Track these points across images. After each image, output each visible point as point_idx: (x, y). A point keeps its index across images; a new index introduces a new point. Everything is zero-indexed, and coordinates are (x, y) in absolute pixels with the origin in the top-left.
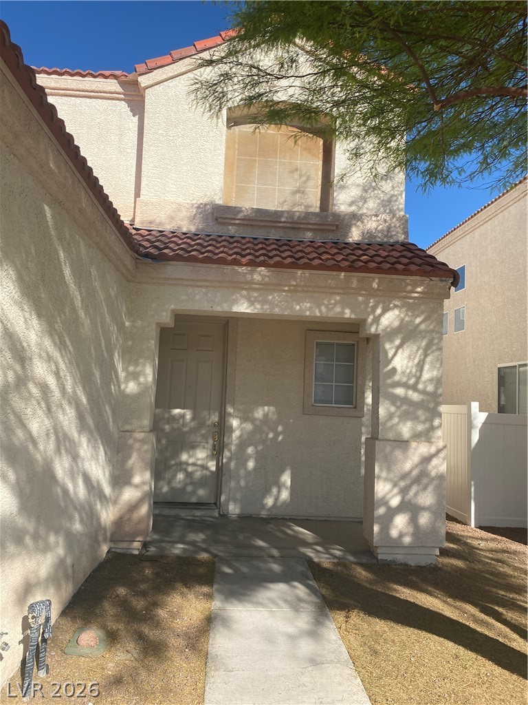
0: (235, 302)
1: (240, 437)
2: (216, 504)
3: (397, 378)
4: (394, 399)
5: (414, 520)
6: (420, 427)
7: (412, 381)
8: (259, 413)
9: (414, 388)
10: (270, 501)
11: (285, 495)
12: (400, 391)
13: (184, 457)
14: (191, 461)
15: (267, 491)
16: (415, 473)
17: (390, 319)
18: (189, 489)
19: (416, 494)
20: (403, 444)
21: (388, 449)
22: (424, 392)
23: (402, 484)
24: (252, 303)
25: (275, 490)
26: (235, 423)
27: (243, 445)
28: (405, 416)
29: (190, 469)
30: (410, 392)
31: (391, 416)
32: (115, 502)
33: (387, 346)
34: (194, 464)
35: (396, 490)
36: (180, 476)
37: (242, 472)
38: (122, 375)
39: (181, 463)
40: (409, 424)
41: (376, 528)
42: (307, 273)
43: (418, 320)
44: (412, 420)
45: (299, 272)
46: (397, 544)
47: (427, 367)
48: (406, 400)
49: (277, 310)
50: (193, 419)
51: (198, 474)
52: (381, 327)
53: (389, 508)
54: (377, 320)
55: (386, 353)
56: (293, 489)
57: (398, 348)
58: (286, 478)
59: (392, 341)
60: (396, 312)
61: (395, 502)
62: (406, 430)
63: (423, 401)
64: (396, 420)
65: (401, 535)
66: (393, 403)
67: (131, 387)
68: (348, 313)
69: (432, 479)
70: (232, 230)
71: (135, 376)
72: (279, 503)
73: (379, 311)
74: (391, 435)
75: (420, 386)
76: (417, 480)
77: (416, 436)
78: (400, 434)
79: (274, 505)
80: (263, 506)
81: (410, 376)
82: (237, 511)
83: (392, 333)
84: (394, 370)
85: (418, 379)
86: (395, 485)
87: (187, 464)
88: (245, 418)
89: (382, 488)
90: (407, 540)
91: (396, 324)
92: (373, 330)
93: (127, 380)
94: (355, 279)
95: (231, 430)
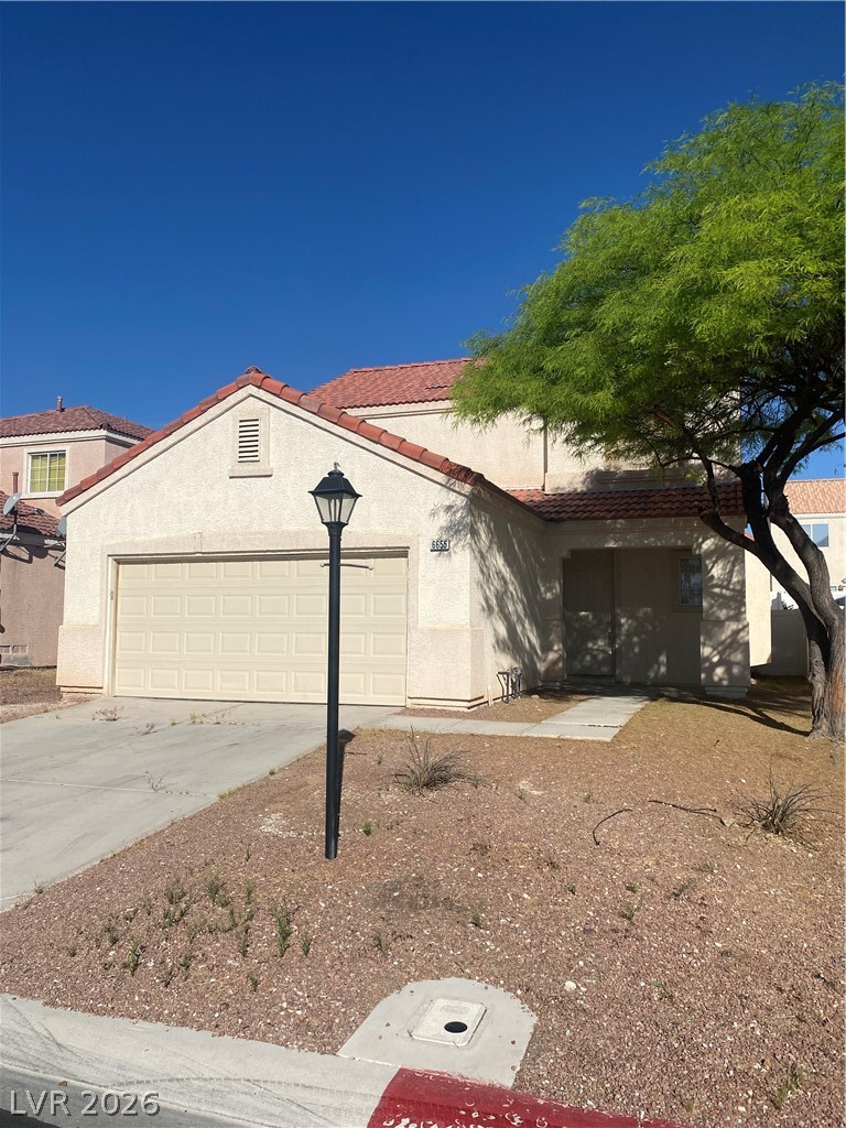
0: (606, 542)
1: (628, 631)
2: (613, 676)
3: (715, 582)
4: (714, 596)
5: (728, 671)
6: (732, 613)
7: (725, 583)
8: (640, 614)
9: (727, 588)
10: (652, 674)
11: (663, 669)
12: (717, 590)
13: (590, 645)
14: (596, 647)
15: (651, 667)
16: (729, 640)
17: (708, 545)
18: (595, 666)
19: (729, 655)
20: (720, 623)
21: (710, 627)
22: (733, 590)
23: (720, 648)
24: (616, 541)
25: (656, 667)
26: (623, 621)
27: (629, 635)
28: (721, 607)
29: (595, 653)
30: (724, 591)
31: (712, 606)
32: (544, 660)
33: (708, 562)
34: (597, 650)
35: (715, 652)
36: (588, 658)
37: (631, 655)
38: (542, 589)
39: (588, 649)
40: (724, 611)
41: (703, 676)
42: (650, 520)
43: (727, 544)
44: (726, 608)
45: (645, 521)
46: (718, 685)
47: (735, 574)
48: (721, 596)
49: (633, 544)
50: (594, 618)
51: (601, 656)
52: (702, 551)
53: (712, 663)
54: (700, 546)
55: (707, 567)
56: (668, 665)
57: (715, 563)
58: (663, 658)
59: (711, 559)
60: (712, 540)
61: (715, 659)
62: (722, 614)
63: (733, 596)
64: (715, 609)
65: (721, 679)
66: (713, 599)
67: (549, 596)
68: (679, 543)
69: (741, 645)
70: (611, 487)
71: (549, 589)
72: (659, 675)
73: (700, 540)
74: (712, 618)
75: (731, 587)
76: (730, 646)
77: (729, 618)
78: (718, 617)
79: (656, 677)
80: (648, 678)
81: (723, 581)
82: (629, 680)
83: (709, 554)
84: (713, 576)
85: (729, 582)
86: (714, 649)
87: (592, 649)
88: (630, 616)
89: (706, 651)
90: (725, 683)
91: (713, 547)
92: (697, 552)
93: (546, 592)
94: (681, 522)
95: (621, 625)
